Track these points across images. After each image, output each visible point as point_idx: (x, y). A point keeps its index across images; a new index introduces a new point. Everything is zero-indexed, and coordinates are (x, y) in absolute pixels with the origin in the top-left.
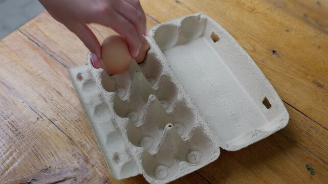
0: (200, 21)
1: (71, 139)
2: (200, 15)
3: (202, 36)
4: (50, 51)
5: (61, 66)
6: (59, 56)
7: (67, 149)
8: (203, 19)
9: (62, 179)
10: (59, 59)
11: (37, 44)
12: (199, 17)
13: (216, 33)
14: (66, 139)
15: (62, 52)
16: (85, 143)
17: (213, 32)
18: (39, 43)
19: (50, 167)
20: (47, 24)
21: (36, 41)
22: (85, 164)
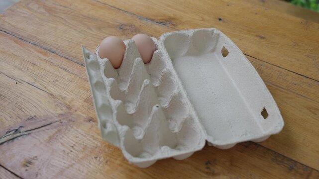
0: (213, 36)
1: (51, 95)
2: (213, 30)
3: (213, 51)
4: (18, 35)
5: (31, 45)
6: (28, 38)
7: (49, 101)
8: (216, 34)
9: (48, 123)
10: (28, 40)
11: (5, 32)
12: (212, 32)
13: (226, 48)
14: (47, 95)
15: (30, 36)
16: (65, 95)
17: (224, 47)
18: (7, 31)
19: (35, 116)
20: (12, 17)
21: (4, 30)
22: (68, 110)
